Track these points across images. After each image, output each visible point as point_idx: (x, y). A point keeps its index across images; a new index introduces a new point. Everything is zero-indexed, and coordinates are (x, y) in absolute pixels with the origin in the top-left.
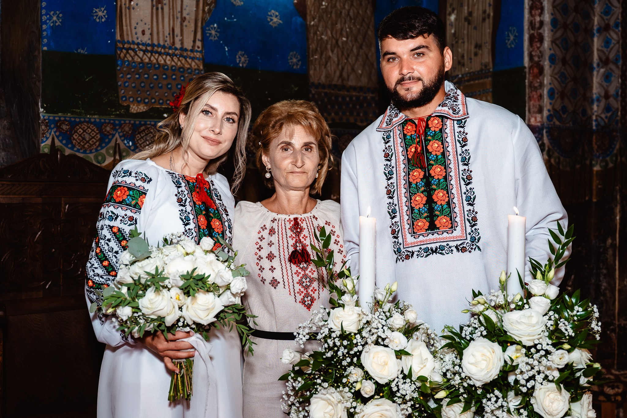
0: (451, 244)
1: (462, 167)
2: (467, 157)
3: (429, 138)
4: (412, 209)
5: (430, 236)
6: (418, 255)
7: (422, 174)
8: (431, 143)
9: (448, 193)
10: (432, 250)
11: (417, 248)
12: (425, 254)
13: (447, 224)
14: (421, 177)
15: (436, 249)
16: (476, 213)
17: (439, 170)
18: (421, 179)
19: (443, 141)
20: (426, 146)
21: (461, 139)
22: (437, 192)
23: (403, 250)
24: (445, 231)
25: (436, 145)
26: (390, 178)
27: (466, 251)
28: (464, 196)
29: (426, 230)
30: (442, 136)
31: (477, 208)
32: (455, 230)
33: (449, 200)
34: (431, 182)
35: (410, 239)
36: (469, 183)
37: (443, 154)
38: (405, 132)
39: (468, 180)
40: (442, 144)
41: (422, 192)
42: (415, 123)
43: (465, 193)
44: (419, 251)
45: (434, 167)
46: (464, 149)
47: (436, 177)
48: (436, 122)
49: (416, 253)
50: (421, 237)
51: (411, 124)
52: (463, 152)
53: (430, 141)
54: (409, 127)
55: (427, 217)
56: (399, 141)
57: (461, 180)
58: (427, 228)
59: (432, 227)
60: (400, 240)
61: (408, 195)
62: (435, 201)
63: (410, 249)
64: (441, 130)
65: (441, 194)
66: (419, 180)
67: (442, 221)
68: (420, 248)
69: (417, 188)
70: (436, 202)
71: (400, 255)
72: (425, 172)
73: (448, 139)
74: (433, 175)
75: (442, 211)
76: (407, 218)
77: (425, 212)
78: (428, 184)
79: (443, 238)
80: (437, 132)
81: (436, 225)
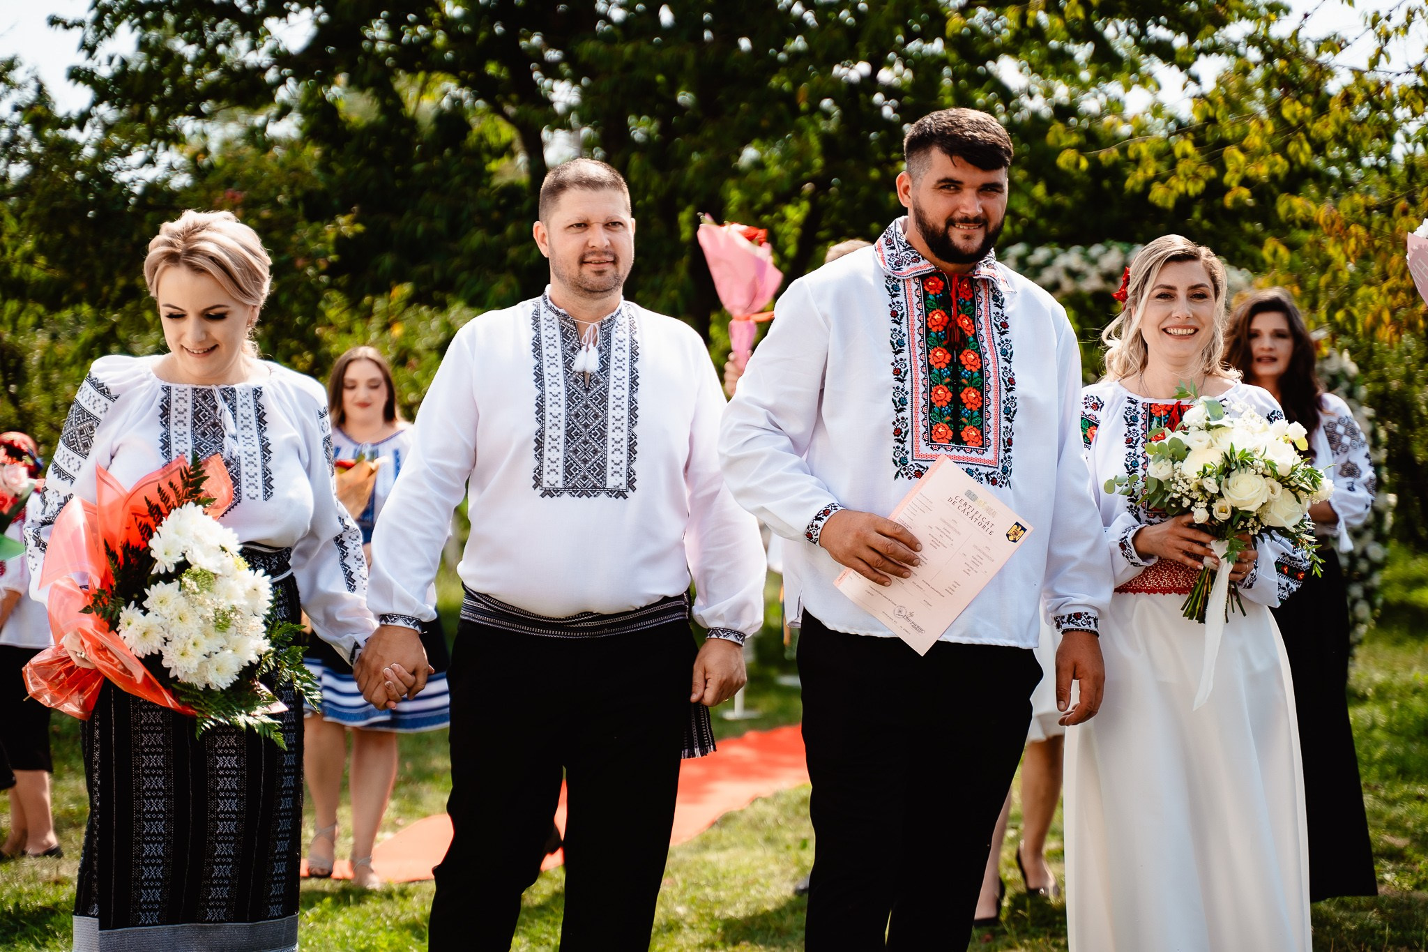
0: (980, 469)
2: (1008, 351)
4: (932, 405)
5: (955, 452)
7: (948, 357)
8: (961, 316)
9: (982, 396)
13: (976, 439)
14: (947, 361)
16: (1014, 433)
17: (972, 358)
18: (947, 365)
19: (973, 318)
21: (999, 323)
22: (966, 390)
23: (911, 462)
24: (974, 449)
25: (968, 322)
26: (900, 351)
27: (996, 484)
28: (1003, 406)
29: (950, 442)
30: (974, 313)
31: (1015, 426)
32: (986, 450)
33: (982, 406)
34: (960, 373)
35: (924, 448)
36: (1010, 389)
37: (975, 336)
38: (927, 289)
39: (1010, 384)
40: (974, 323)
41: (947, 385)
43: (1004, 402)
45: (965, 351)
46: (1004, 337)
47: (968, 368)
48: (966, 286)
50: (942, 449)
52: (1002, 342)
55: (951, 422)
56: (917, 299)
57: (1001, 382)
58: (950, 438)
59: (958, 439)
60: (908, 447)
61: (927, 383)
62: (964, 401)
63: (924, 464)
64: (973, 303)
65: (973, 395)
66: (943, 365)
67: (970, 433)
70: (965, 405)
71: (905, 469)
72: (953, 356)
73: (982, 319)
74: (964, 362)
75: (970, 419)
76: (922, 416)
77: (948, 414)
78: (956, 375)
79: (972, 458)
80: (968, 303)
81: (962, 438)
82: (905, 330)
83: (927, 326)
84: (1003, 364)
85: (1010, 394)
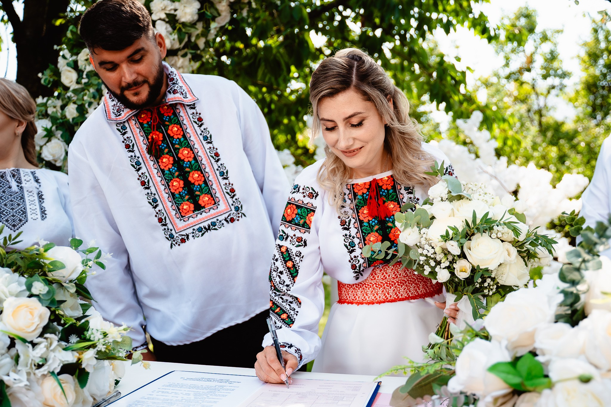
0: (220, 218)
2: (208, 136)
3: (167, 123)
4: (173, 195)
5: (200, 216)
7: (171, 159)
8: (170, 128)
9: (202, 173)
10: (205, 228)
11: (190, 230)
12: (201, 234)
13: (210, 201)
14: (172, 162)
15: (209, 226)
16: (232, 185)
17: (186, 152)
18: (173, 165)
20: (166, 131)
21: (196, 120)
22: (191, 175)
23: (176, 235)
25: (176, 129)
26: (139, 169)
28: (218, 172)
29: (193, 212)
30: (179, 120)
31: (231, 180)
32: (219, 205)
33: (205, 179)
34: (183, 166)
35: (180, 224)
37: (184, 136)
38: (141, 121)
39: (216, 157)
40: (181, 127)
41: (177, 177)
43: (218, 170)
44: (193, 233)
45: (181, 150)
46: (202, 128)
47: (186, 160)
48: (166, 107)
49: (191, 235)
50: (191, 219)
51: (145, 112)
52: (202, 132)
54: (143, 116)
55: (189, 199)
56: (138, 130)
57: (211, 158)
58: (193, 209)
59: (198, 208)
60: (170, 226)
61: (164, 182)
62: (192, 182)
63: (184, 233)
64: (175, 114)
65: (197, 175)
66: (170, 166)
67: (204, 199)
68: (194, 230)
69: (171, 174)
70: (194, 184)
71: (174, 241)
72: (173, 156)
73: (185, 122)
74: (182, 158)
75: (201, 190)
76: (170, 204)
77: (186, 195)
78: (181, 168)
79: (211, 215)
80: (172, 117)
81: (201, 205)
82: (138, 154)
84: (207, 146)
85: (219, 163)
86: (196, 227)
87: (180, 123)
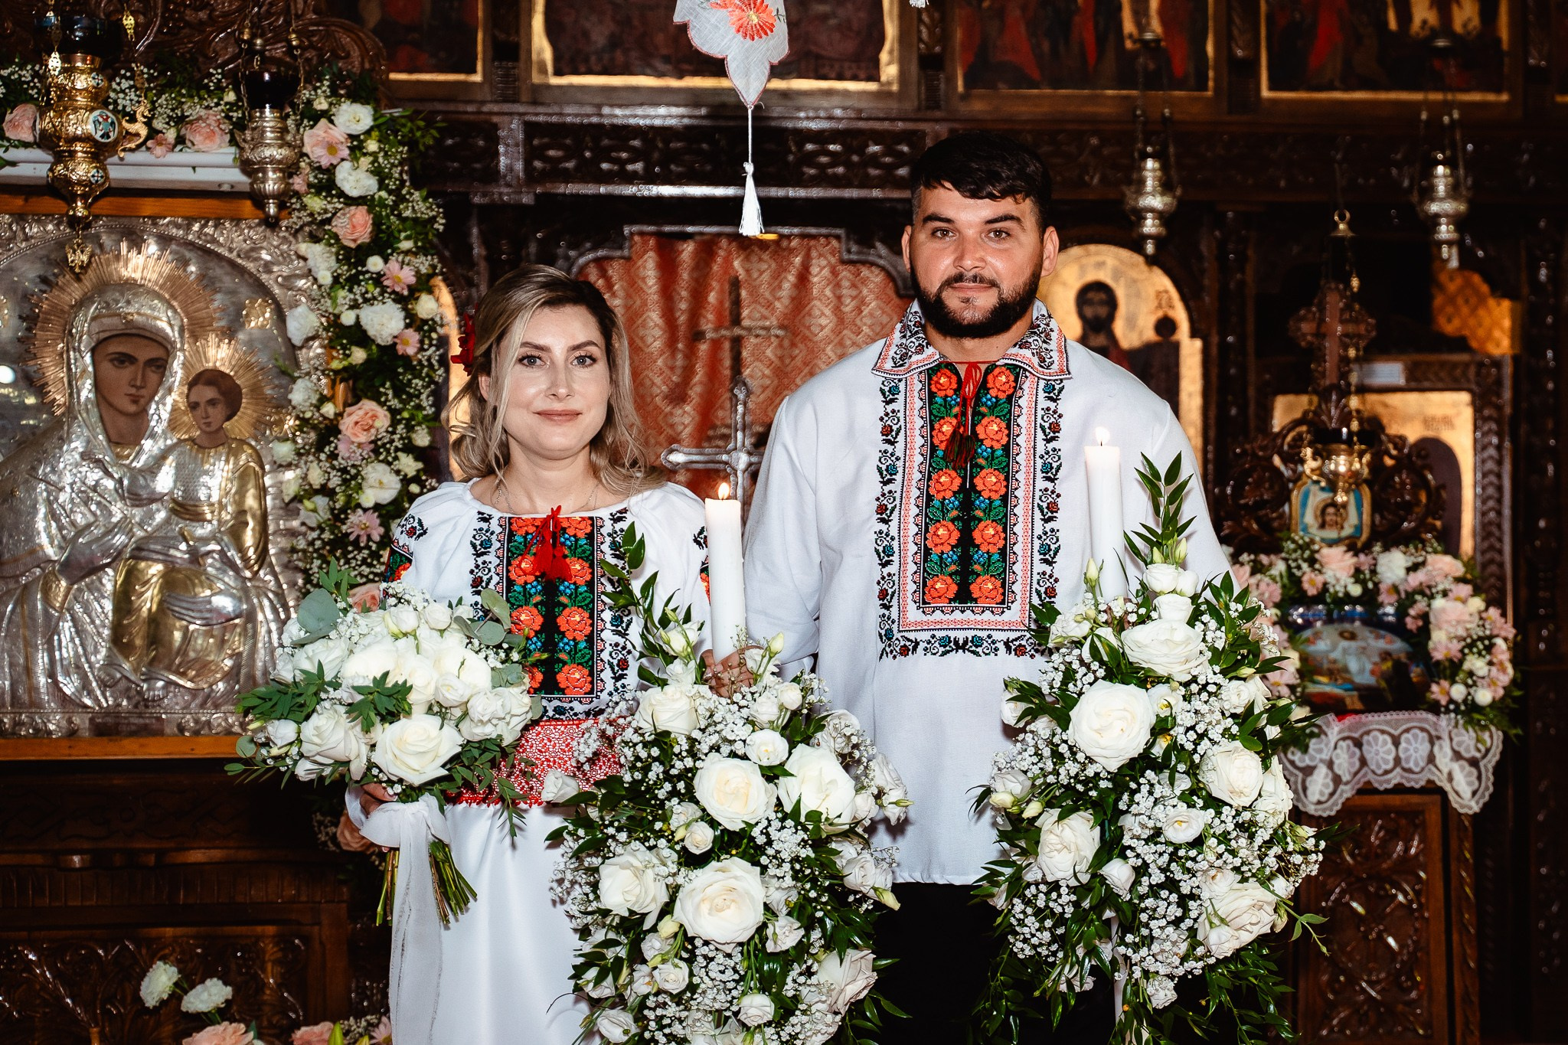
0: (997, 635)
1: (1041, 484)
2: (1055, 465)
3: (983, 409)
4: (927, 552)
5: (957, 615)
6: (926, 649)
7: (958, 482)
8: (985, 421)
9: (1005, 531)
10: (956, 642)
11: (926, 636)
12: (942, 649)
13: (994, 593)
14: (956, 489)
15: (966, 642)
16: (1056, 580)
17: (994, 479)
18: (955, 493)
19: (1009, 421)
20: (974, 426)
21: (1047, 425)
22: (982, 525)
23: (897, 635)
24: (988, 608)
25: (995, 428)
26: (890, 481)
27: (1023, 653)
28: (1037, 543)
29: (950, 601)
31: (1059, 570)
32: (1009, 608)
33: (1005, 546)
34: (973, 503)
35: (913, 614)
36: (1051, 519)
37: (1006, 448)
38: (934, 389)
39: (1050, 512)
40: (1008, 427)
41: (953, 521)
42: (957, 374)
43: (1040, 538)
44: (929, 642)
45: (984, 472)
46: (1050, 446)
47: (985, 494)
48: (1003, 379)
49: (922, 646)
50: (938, 612)
51: (949, 373)
52: (1047, 453)
53: (984, 416)
54: (943, 380)
55: (956, 573)
56: (918, 403)
57: (1036, 509)
58: (952, 596)
59: (963, 596)
60: (894, 612)
61: (921, 520)
62: (977, 542)
63: (912, 636)
64: (1009, 398)
65: (992, 531)
66: (948, 494)
67: (985, 585)
68: (933, 636)
69: (944, 509)
70: (978, 546)
71: (890, 645)
72: (964, 479)
74: (980, 487)
75: (987, 565)
76: (912, 568)
77: (953, 562)
78: (967, 505)
79: (982, 622)
80: (1001, 402)
81: (971, 593)
82: (899, 452)
83: (932, 443)
84: (1043, 485)
85: (1049, 526)
86: (939, 634)
87: (1009, 420)
